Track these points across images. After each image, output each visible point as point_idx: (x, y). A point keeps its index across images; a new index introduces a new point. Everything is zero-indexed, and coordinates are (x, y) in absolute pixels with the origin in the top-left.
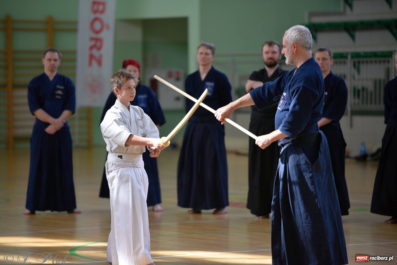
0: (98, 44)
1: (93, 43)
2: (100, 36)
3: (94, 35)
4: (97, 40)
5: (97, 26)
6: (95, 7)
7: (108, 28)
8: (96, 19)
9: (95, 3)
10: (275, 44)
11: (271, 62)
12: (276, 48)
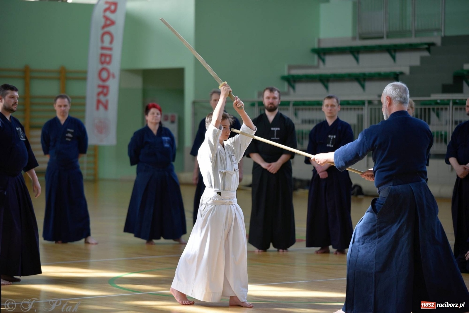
0: (105, 91)
1: (100, 90)
2: (107, 83)
3: (101, 83)
4: (104, 87)
5: (104, 75)
6: (103, 59)
7: (114, 76)
8: (103, 69)
9: (102, 55)
10: (275, 90)
11: (271, 107)
12: (276, 94)
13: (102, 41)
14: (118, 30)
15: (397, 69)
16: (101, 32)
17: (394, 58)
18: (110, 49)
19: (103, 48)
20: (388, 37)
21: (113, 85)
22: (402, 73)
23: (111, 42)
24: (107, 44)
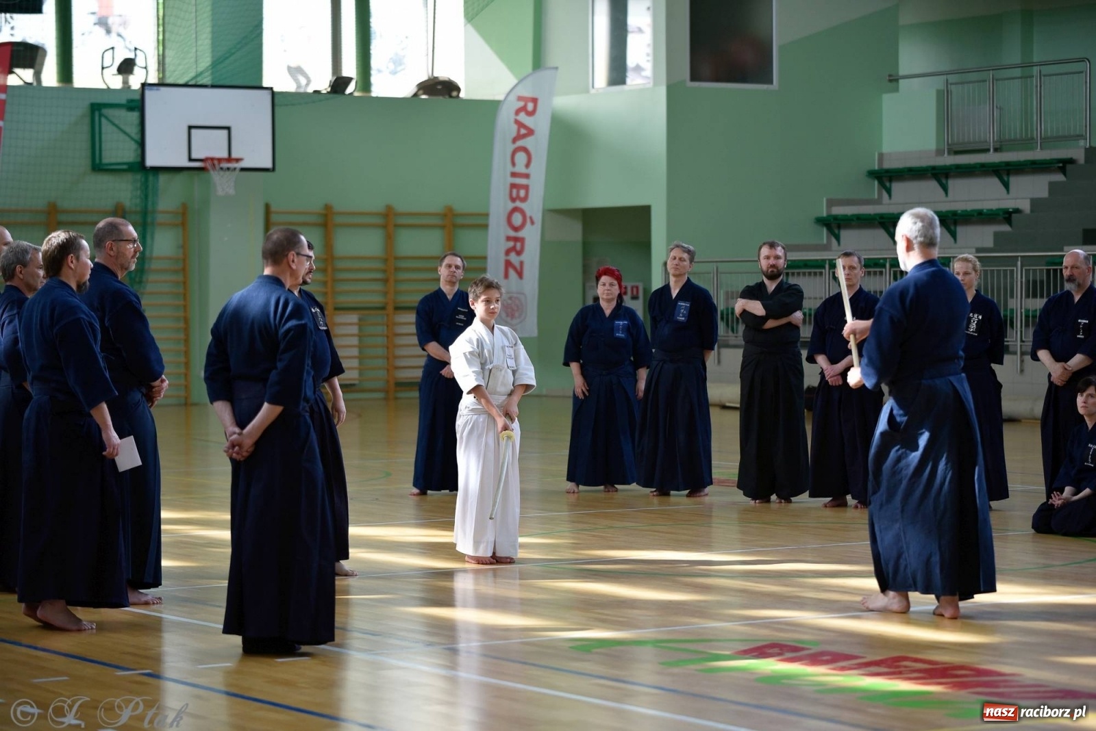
0: (518, 245)
1: (511, 244)
2: (521, 234)
3: (512, 233)
4: (516, 239)
5: (517, 219)
6: (515, 191)
7: (532, 223)
8: (515, 210)
9: (513, 186)
10: (778, 245)
11: (772, 271)
12: (779, 251)
13: (513, 164)
14: (539, 145)
15: (1010, 204)
16: (512, 147)
17: (1006, 185)
18: (527, 176)
19: (514, 175)
20: (996, 150)
21: (532, 236)
22: (1017, 211)
23: (528, 165)
24: (520, 168)
